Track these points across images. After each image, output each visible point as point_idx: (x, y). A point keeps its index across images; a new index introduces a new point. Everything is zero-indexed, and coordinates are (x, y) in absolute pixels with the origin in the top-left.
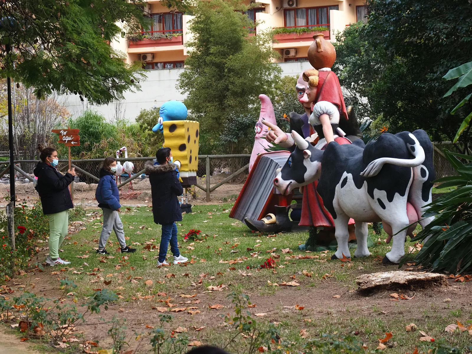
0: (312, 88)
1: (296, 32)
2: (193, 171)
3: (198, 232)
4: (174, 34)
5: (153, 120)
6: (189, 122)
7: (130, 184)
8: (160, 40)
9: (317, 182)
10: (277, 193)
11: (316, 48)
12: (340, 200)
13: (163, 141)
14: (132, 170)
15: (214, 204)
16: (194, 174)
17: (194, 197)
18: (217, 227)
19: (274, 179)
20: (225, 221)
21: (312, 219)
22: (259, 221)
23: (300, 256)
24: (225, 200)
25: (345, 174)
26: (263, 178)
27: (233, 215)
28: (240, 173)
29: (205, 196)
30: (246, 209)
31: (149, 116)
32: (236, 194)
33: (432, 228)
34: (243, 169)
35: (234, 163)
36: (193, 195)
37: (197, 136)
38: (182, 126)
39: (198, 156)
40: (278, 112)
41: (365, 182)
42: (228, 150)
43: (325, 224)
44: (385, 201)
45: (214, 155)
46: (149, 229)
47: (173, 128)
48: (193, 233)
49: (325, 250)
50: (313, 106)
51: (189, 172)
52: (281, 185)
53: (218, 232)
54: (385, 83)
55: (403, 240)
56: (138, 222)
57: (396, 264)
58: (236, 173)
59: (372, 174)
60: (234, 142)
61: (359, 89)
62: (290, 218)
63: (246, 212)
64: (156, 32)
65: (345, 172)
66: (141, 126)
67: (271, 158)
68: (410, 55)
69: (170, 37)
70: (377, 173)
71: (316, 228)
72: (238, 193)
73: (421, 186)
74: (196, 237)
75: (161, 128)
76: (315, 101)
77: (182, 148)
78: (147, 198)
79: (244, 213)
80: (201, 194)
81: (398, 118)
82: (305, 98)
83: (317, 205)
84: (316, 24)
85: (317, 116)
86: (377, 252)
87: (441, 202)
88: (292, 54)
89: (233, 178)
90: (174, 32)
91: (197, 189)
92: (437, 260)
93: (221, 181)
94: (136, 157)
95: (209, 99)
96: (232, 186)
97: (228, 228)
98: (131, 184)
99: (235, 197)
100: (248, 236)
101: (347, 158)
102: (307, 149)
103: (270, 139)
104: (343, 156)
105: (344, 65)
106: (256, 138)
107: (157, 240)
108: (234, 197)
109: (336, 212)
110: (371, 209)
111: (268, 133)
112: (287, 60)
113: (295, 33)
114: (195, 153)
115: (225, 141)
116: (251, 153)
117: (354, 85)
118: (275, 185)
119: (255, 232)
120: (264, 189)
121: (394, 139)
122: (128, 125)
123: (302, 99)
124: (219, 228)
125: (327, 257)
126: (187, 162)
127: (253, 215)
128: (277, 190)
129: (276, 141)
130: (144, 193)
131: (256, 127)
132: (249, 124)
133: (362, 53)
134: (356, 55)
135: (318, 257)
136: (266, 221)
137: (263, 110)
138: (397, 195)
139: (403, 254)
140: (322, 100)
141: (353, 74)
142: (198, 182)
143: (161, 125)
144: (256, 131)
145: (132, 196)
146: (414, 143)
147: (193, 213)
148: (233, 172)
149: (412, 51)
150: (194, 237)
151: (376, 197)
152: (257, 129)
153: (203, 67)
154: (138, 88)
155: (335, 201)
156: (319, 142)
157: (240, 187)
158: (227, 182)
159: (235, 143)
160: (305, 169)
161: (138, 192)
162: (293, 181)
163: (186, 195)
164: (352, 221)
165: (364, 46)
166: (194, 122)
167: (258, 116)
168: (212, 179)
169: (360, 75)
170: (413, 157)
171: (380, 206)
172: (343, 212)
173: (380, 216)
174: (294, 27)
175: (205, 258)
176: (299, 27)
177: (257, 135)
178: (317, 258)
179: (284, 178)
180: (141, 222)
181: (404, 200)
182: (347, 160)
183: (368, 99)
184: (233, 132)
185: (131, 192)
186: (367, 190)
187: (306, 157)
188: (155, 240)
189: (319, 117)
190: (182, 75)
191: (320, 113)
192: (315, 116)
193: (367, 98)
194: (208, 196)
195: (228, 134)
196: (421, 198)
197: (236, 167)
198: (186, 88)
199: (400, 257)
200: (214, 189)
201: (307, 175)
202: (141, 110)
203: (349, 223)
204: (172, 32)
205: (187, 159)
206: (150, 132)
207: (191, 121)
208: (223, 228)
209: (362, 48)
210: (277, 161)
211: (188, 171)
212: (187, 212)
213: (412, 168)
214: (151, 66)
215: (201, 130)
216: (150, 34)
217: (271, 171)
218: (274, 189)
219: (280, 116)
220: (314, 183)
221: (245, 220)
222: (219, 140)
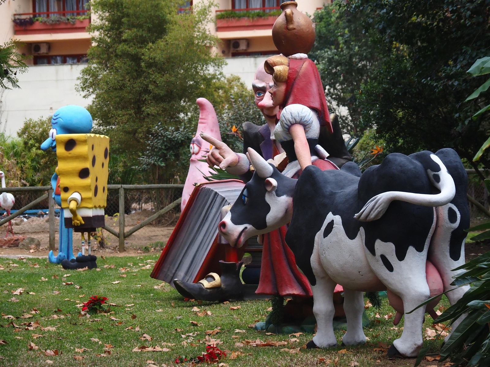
0: (279, 83)
1: (249, 17)
2: (100, 207)
3: (104, 300)
4: (79, 17)
5: (42, 134)
6: (95, 136)
7: (9, 226)
8: (59, 24)
9: (286, 229)
10: (223, 242)
11: (285, 22)
12: (322, 256)
13: (56, 164)
14: (12, 205)
15: (130, 255)
16: (101, 212)
17: (102, 244)
18: (133, 291)
19: (218, 223)
20: (145, 281)
21: (277, 284)
22: (196, 285)
23: (258, 342)
24: (147, 250)
25: (330, 216)
26: (203, 219)
27: (156, 274)
28: (169, 211)
29: (118, 244)
30: (177, 265)
31: (37, 129)
32: (162, 241)
33: (469, 304)
34: (172, 205)
35: (160, 197)
36: (100, 242)
37: (106, 157)
38: (85, 142)
39: (106, 186)
40: (224, 124)
41: (362, 230)
42: (151, 178)
43: (296, 291)
44: (393, 259)
45: (131, 186)
46: (31, 293)
47: (70, 144)
48: (95, 301)
49: (295, 332)
50: (280, 112)
51: (94, 209)
52: (230, 232)
53: (134, 299)
54: (379, 84)
55: (420, 320)
56: (15, 282)
57: (409, 358)
58: (162, 211)
59: (372, 216)
60: (159, 166)
61: (337, 95)
62: (241, 278)
63: (176, 271)
64: (54, 13)
65: (331, 213)
66: (26, 143)
67: (216, 190)
68: (417, 43)
69: (74, 21)
70: (381, 215)
71: (282, 298)
72: (166, 240)
73: (449, 236)
74: (101, 307)
75: (54, 145)
76: (283, 104)
77: (84, 173)
78: (33, 246)
79: (174, 271)
80: (112, 241)
81: (398, 134)
82: (267, 101)
83: (285, 263)
84: (275, 6)
85: (286, 126)
86: (377, 337)
87: (485, 263)
88: (243, 47)
89: (157, 218)
90: (78, 14)
91: (106, 234)
92: (477, 353)
93: (141, 222)
94: (19, 187)
95: (123, 105)
96: (156, 229)
97: (149, 293)
98: (11, 224)
99: (161, 246)
100: (179, 307)
101: (334, 191)
102: (271, 177)
103: (212, 161)
104: (329, 189)
105: (316, 61)
106: (192, 160)
107: (41, 311)
108: (159, 245)
109: (315, 274)
110: (371, 271)
111: (210, 153)
112: (235, 55)
113: (246, 18)
114: (103, 182)
115: (147, 165)
116: (183, 182)
117: (329, 90)
118: (220, 231)
119: (188, 300)
120: (205, 236)
121: (408, 163)
122: (9, 141)
123: (262, 103)
124: (136, 292)
125: (299, 343)
126: (90, 194)
127: (186, 273)
128: (223, 238)
129: (223, 165)
130: (29, 238)
131: (191, 145)
132: (182, 140)
133: (341, 46)
134: (333, 47)
135: (286, 343)
136: (206, 284)
137: (203, 121)
138: (411, 250)
139: (420, 342)
140: (294, 102)
141: (329, 74)
142: (107, 224)
143: (54, 141)
144: (192, 151)
145: (12, 242)
146: (438, 169)
147: (98, 270)
148: (158, 208)
149: (420, 36)
150: (98, 307)
151: (378, 252)
152: (194, 148)
153: (114, 59)
154: (14, 83)
155: (313, 259)
156: (288, 167)
157: (168, 231)
158: (150, 224)
159: (162, 167)
160: (267, 208)
161: (21, 236)
162: (249, 226)
163: (89, 243)
164: (339, 288)
165: (342, 36)
166: (102, 136)
167: (195, 130)
168: (127, 218)
169: (338, 76)
170: (437, 191)
171: (384, 266)
172: (327, 274)
173: (385, 282)
174: (244, 10)
175: (112, 342)
176: (252, 9)
177: (193, 157)
178: (284, 346)
179: (236, 221)
180: (20, 282)
181: (422, 257)
182: (333, 194)
183: (349, 109)
184: (158, 152)
185: (10, 237)
186: (364, 241)
187: (269, 189)
188: (38, 312)
189: (288, 129)
190: (85, 72)
191: (290, 122)
192: (282, 126)
193: (347, 108)
194: (122, 244)
195: (151, 155)
196: (448, 254)
197: (162, 203)
198: (91, 90)
199: (416, 347)
200: (130, 234)
201: (271, 217)
202: (25, 120)
203: (335, 291)
204: (75, 14)
205: (91, 190)
206: (39, 152)
207: (98, 135)
208: (142, 294)
209: (340, 38)
210: (223, 195)
211: (92, 208)
212: (90, 268)
213: (434, 208)
214: (46, 61)
215: (111, 149)
216: (46, 15)
217: (214, 210)
218: (218, 238)
219: (226, 129)
220: (280, 230)
221: (175, 283)
222: (139, 164)
